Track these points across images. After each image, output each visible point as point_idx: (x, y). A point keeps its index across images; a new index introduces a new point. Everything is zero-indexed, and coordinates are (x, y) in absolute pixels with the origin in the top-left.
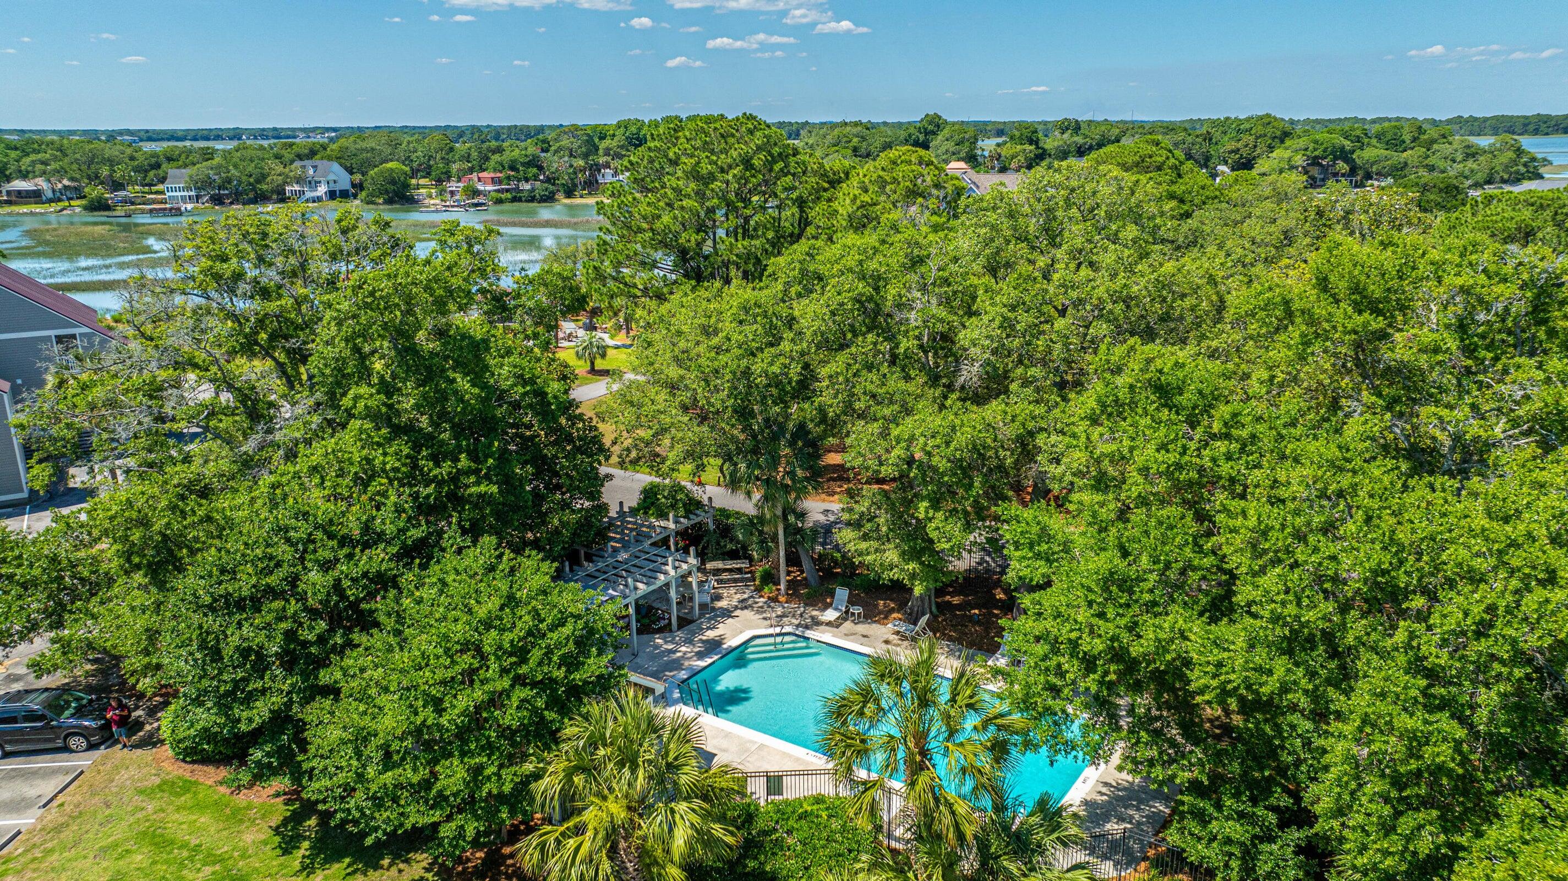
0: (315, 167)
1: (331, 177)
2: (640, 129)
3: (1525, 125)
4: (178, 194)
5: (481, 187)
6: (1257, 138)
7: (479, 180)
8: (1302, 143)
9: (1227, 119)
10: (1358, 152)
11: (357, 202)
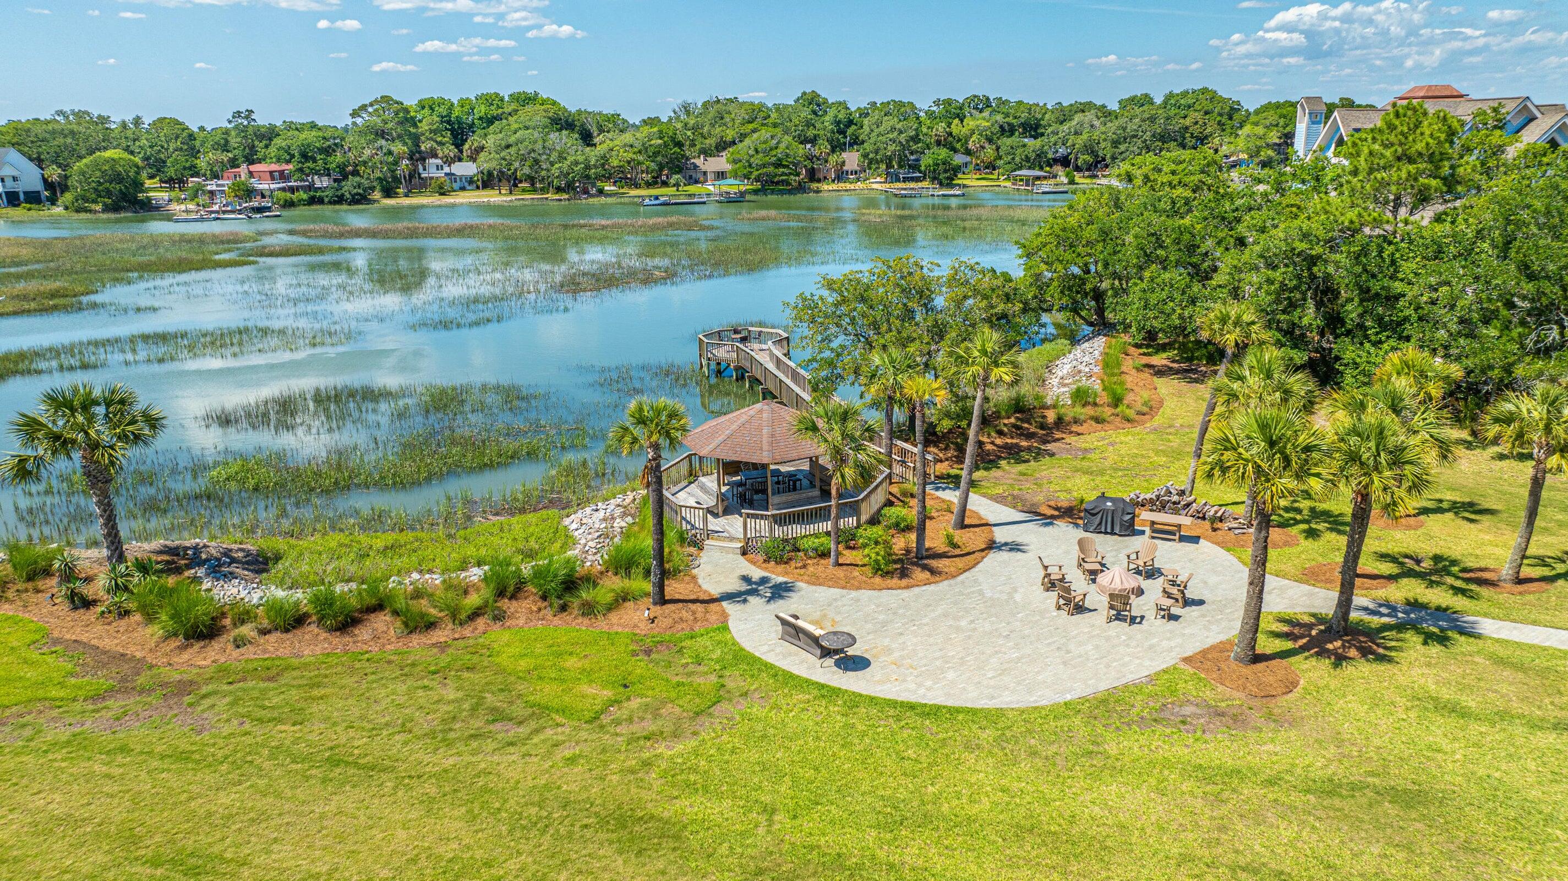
1: (8, 172)
5: (256, 185)
7: (252, 175)
11: (58, 210)
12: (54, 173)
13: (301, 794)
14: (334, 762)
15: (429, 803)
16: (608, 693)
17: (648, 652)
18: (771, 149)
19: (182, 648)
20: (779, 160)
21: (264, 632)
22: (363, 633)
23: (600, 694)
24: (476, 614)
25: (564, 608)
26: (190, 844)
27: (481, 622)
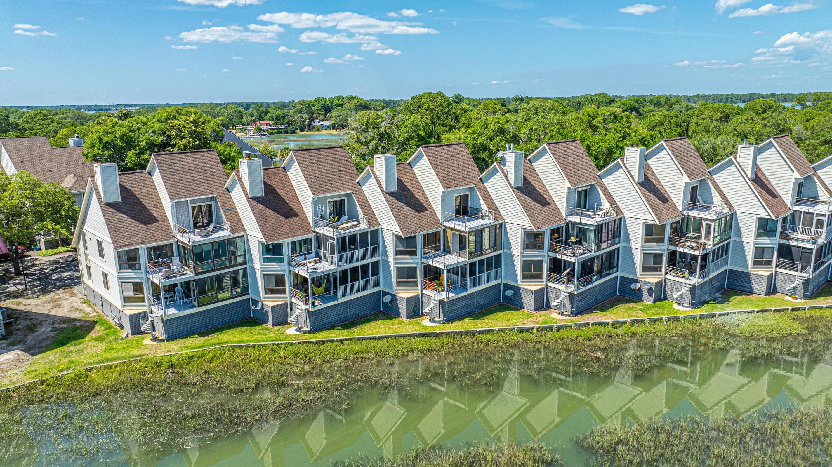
2: (325, 102)
3: (727, 99)
5: (262, 128)
6: (599, 103)
7: (261, 124)
8: (618, 104)
9: (587, 95)
10: (642, 108)
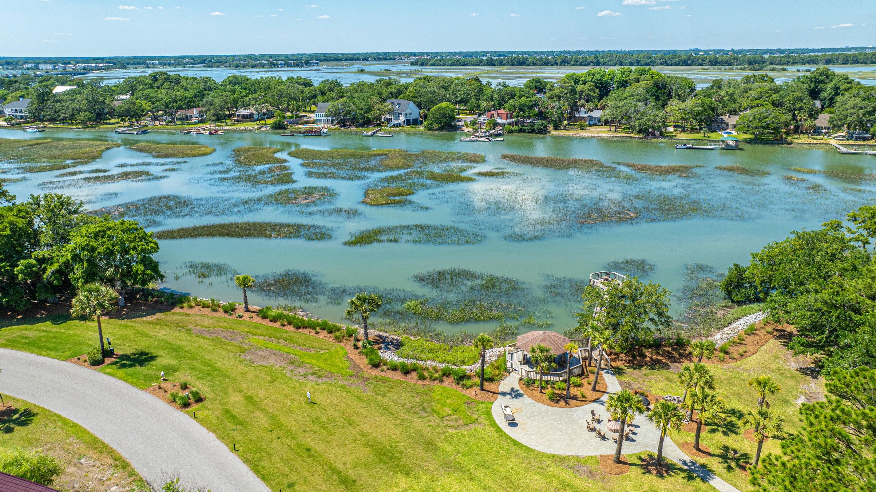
0: (399, 104)
1: (408, 111)
4: (322, 118)
5: (499, 121)
7: (498, 115)
11: (422, 128)
12: (424, 111)
13: (375, 414)
14: (385, 409)
15: (396, 426)
16: (450, 412)
17: (468, 404)
18: (764, 118)
19: (371, 368)
20: (768, 125)
21: (388, 369)
22: (409, 376)
23: (448, 411)
24: (436, 379)
25: (458, 384)
26: (352, 418)
27: (436, 382)
